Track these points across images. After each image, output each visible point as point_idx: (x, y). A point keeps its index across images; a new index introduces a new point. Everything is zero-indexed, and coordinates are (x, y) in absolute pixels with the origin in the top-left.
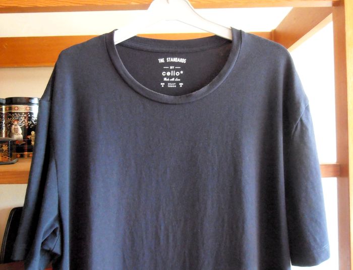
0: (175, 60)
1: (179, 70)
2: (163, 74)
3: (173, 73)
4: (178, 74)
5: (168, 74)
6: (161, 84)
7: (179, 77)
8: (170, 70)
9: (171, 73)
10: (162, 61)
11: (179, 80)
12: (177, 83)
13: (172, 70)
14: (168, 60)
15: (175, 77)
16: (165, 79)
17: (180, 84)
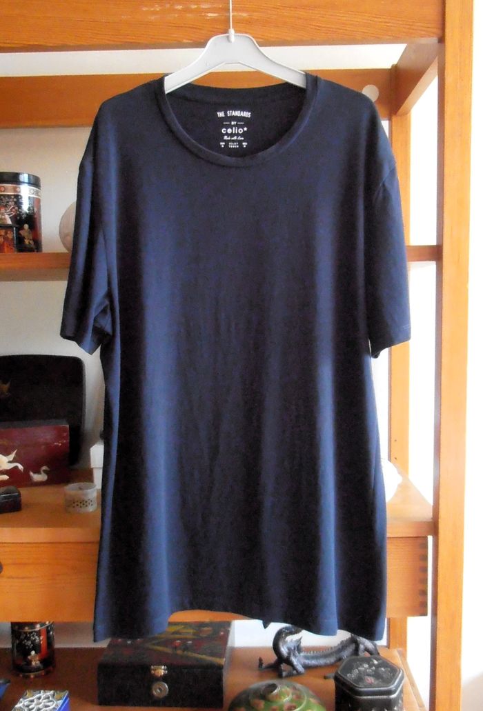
0: (237, 113)
1: (242, 127)
2: (223, 131)
3: (235, 130)
4: (241, 131)
5: (229, 131)
6: (221, 143)
7: (242, 135)
8: (231, 127)
9: (232, 129)
10: (221, 114)
11: (243, 139)
12: (240, 142)
13: (234, 125)
14: (230, 113)
15: (238, 135)
16: (226, 138)
17: (244, 144)
